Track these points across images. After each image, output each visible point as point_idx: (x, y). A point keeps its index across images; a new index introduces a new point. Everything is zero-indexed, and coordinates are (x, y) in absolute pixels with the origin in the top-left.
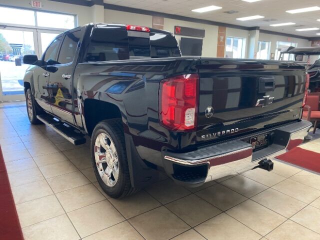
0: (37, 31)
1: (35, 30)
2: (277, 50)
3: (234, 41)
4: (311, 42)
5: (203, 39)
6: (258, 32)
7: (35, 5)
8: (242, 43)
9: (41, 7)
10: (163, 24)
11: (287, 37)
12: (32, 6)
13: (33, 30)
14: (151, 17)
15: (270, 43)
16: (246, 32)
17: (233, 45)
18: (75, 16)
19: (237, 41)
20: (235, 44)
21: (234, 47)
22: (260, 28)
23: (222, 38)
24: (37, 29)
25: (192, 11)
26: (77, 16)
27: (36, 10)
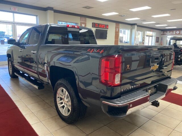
0: (14, 24)
1: (13, 24)
2: (145, 36)
3: (124, 31)
4: (162, 32)
5: (108, 30)
6: (136, 26)
7: (13, 9)
8: (128, 32)
9: (17, 11)
10: (86, 21)
11: (150, 29)
12: (12, 10)
13: (12, 24)
14: (79, 17)
15: (142, 32)
16: (130, 26)
17: (123, 34)
18: (37, 16)
19: (125, 31)
20: (124, 33)
21: (124, 34)
22: (137, 24)
23: (117, 29)
24: (14, 23)
25: (103, 15)
26: (38, 17)
27: (14, 12)
